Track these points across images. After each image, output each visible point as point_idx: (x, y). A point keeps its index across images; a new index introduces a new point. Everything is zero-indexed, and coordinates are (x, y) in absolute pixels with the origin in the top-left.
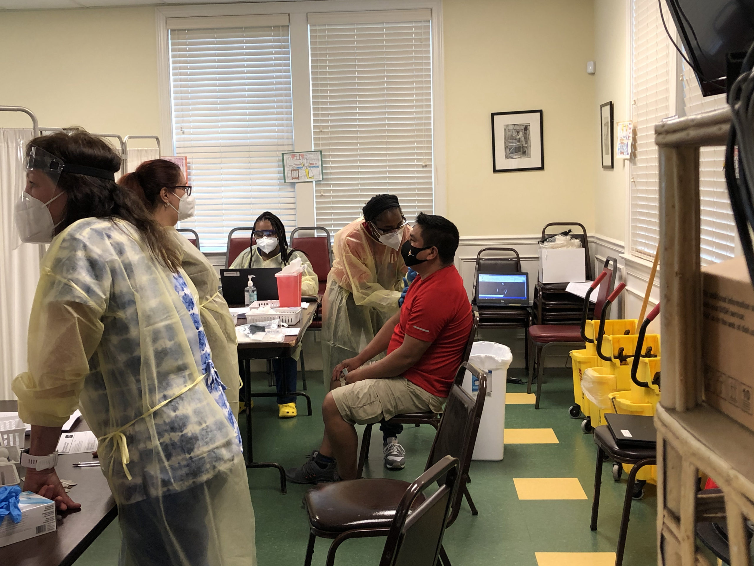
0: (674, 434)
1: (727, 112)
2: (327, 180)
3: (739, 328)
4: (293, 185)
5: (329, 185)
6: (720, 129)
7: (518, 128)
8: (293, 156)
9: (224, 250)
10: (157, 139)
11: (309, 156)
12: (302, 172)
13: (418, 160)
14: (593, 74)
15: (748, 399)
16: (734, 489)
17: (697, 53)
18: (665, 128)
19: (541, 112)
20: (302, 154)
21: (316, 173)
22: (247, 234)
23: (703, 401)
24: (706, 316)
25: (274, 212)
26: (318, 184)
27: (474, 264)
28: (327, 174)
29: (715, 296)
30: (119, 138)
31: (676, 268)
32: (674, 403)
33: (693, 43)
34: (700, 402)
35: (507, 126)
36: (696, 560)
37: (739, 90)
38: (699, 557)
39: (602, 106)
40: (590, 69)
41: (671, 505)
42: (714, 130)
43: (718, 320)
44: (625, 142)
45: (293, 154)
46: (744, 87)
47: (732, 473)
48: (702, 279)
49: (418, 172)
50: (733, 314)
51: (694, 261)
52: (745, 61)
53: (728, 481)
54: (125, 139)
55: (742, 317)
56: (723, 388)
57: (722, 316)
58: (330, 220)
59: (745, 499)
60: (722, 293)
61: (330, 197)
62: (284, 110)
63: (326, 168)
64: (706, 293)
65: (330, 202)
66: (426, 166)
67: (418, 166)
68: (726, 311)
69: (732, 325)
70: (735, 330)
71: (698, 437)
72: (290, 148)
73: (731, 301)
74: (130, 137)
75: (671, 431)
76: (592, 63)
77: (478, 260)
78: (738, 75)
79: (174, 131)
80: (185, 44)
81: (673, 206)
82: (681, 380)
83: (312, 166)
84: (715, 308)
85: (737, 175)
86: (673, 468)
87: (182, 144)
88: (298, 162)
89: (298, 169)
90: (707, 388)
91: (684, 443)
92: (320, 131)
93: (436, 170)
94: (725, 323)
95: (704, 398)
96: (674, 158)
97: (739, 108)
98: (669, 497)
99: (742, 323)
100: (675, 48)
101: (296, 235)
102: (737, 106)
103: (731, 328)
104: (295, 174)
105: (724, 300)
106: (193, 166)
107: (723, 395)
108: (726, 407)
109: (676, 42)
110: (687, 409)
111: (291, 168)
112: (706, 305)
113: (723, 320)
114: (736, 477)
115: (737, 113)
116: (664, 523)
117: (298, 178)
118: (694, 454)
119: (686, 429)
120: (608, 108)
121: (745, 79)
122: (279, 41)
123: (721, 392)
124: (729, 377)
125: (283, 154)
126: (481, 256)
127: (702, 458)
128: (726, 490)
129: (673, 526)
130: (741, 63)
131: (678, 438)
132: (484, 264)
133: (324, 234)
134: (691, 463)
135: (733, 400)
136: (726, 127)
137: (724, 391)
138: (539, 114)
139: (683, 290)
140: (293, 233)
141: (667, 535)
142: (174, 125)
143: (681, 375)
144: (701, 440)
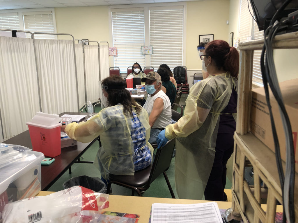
0: (239, 143)
1: (263, 40)
2: (154, 54)
3: (262, 111)
4: (144, 55)
5: (154, 55)
6: (260, 46)
7: (207, 39)
8: (144, 47)
9: (126, 73)
10: (108, 42)
11: (149, 47)
12: (147, 52)
13: (179, 48)
14: (228, 24)
15: (264, 134)
16: (257, 167)
17: (258, 18)
18: (242, 44)
19: (213, 35)
20: (147, 47)
21: (151, 52)
22: (131, 69)
23: (250, 131)
24: (252, 105)
25: (138, 63)
26: (151, 55)
27: (193, 77)
28: (154, 52)
29: (256, 99)
30: (97, 42)
31: (243, 90)
32: (240, 132)
33: (258, 15)
34: (248, 131)
35: (204, 39)
36: (244, 183)
37: (268, 31)
38: (244, 182)
39: (230, 33)
40: (228, 23)
41: (237, 162)
42: (258, 46)
43: (256, 107)
44: (236, 43)
45: (145, 47)
46: (270, 30)
47: (257, 161)
48: (252, 93)
49: (178, 51)
50: (261, 106)
51: (249, 88)
52: (271, 21)
53: (255, 163)
54: (99, 43)
55: (264, 108)
56: (256, 129)
57: (257, 106)
58: (154, 65)
59: (260, 171)
60: (258, 99)
61: (154, 58)
62: (142, 34)
63: (153, 50)
64: (253, 98)
65: (154, 60)
66: (181, 50)
67: (178, 50)
68: (259, 105)
69: (260, 109)
70: (261, 112)
71: (246, 145)
72: (144, 45)
73: (260, 102)
74: (100, 42)
75: (238, 142)
76: (228, 21)
77: (194, 76)
78: (268, 26)
79: (113, 40)
80: (116, 16)
81: (244, 70)
82: (243, 125)
83: (150, 50)
84: (255, 103)
85: (265, 64)
86: (239, 151)
87: (115, 44)
88: (146, 49)
89: (145, 51)
90: (251, 128)
91: (242, 146)
92: (152, 40)
93: (183, 51)
94: (258, 108)
95: (250, 130)
96: (245, 54)
97: (267, 39)
98: (237, 160)
99: (264, 110)
100: (252, 17)
101: (145, 69)
102: (267, 38)
103: (260, 110)
104: (145, 52)
105: (258, 101)
106: (118, 50)
107: (256, 131)
108: (257, 135)
109: (252, 15)
110: (244, 134)
111: (144, 50)
112: (253, 102)
113: (257, 107)
114: (258, 163)
115: (266, 40)
116: (235, 167)
117: (146, 53)
118: (245, 151)
119: (243, 142)
120: (232, 34)
121: (271, 28)
122: (141, 15)
123: (255, 130)
124: (258, 126)
125: (142, 47)
126: (195, 75)
127: (247, 153)
128: (254, 166)
129: (237, 169)
130: (270, 22)
131: (240, 144)
132: (196, 77)
133: (153, 69)
134: (243, 154)
135: (259, 133)
136: (262, 45)
137: (257, 129)
138: (212, 35)
139: (245, 97)
140: (144, 68)
141: (235, 171)
142: (113, 39)
143: (243, 124)
144: (247, 147)
